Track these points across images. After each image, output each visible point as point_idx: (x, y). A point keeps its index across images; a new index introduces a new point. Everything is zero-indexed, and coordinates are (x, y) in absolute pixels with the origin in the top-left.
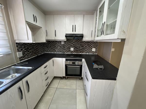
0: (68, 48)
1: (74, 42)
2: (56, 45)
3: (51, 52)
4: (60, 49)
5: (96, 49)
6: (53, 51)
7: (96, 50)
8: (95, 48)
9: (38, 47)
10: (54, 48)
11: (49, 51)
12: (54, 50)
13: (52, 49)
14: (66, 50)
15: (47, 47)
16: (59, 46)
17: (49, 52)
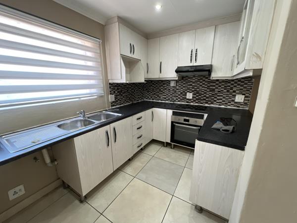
0: (181, 93)
1: (194, 83)
2: (162, 87)
3: (153, 99)
4: (167, 95)
5: (245, 97)
6: (156, 98)
7: (246, 99)
8: (243, 94)
9: (134, 91)
10: (158, 92)
11: (150, 97)
12: (158, 96)
13: (155, 94)
14: (177, 96)
15: (148, 92)
16: (166, 89)
17: (150, 99)
